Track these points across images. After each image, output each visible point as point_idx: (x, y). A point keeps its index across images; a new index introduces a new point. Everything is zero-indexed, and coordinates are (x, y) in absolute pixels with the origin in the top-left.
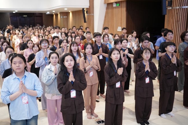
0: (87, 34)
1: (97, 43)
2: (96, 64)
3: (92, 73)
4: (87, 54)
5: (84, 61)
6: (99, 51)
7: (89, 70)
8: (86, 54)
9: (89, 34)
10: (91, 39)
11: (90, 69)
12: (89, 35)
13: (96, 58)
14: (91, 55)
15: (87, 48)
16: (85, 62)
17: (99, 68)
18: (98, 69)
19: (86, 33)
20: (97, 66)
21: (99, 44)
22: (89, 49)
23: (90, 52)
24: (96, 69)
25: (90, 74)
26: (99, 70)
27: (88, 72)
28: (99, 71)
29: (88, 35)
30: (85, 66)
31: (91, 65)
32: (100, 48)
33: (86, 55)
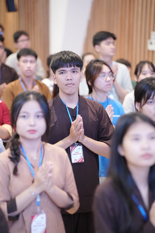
0: (23, 58)
1: (61, 95)
2: (62, 182)
3: (44, 222)
4: (24, 138)
5: (11, 166)
6: (73, 127)
7: (31, 209)
8: (21, 140)
9: (30, 58)
10: (38, 81)
11: (32, 203)
12: (29, 64)
13: (61, 157)
14: (39, 143)
15: (21, 114)
16: (15, 172)
17: (71, 198)
18: (69, 202)
19: (19, 57)
20: (63, 189)
21: (71, 101)
22: (32, 120)
23: (33, 131)
24: (62, 205)
25: (34, 224)
26: (71, 206)
27: (26, 216)
28: (72, 211)
29: (26, 61)
30: (14, 191)
31: (41, 183)
32: (74, 118)
33: (19, 144)
